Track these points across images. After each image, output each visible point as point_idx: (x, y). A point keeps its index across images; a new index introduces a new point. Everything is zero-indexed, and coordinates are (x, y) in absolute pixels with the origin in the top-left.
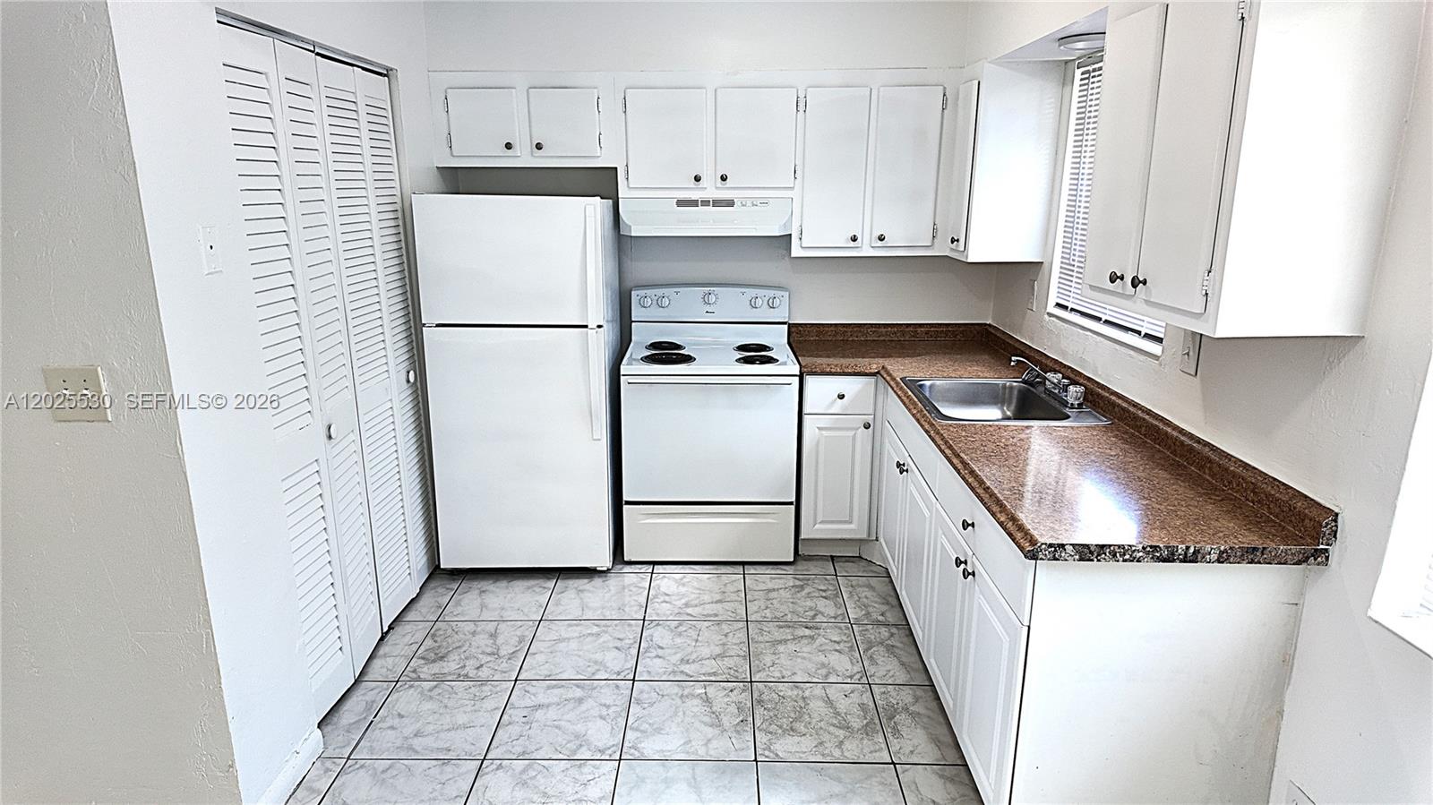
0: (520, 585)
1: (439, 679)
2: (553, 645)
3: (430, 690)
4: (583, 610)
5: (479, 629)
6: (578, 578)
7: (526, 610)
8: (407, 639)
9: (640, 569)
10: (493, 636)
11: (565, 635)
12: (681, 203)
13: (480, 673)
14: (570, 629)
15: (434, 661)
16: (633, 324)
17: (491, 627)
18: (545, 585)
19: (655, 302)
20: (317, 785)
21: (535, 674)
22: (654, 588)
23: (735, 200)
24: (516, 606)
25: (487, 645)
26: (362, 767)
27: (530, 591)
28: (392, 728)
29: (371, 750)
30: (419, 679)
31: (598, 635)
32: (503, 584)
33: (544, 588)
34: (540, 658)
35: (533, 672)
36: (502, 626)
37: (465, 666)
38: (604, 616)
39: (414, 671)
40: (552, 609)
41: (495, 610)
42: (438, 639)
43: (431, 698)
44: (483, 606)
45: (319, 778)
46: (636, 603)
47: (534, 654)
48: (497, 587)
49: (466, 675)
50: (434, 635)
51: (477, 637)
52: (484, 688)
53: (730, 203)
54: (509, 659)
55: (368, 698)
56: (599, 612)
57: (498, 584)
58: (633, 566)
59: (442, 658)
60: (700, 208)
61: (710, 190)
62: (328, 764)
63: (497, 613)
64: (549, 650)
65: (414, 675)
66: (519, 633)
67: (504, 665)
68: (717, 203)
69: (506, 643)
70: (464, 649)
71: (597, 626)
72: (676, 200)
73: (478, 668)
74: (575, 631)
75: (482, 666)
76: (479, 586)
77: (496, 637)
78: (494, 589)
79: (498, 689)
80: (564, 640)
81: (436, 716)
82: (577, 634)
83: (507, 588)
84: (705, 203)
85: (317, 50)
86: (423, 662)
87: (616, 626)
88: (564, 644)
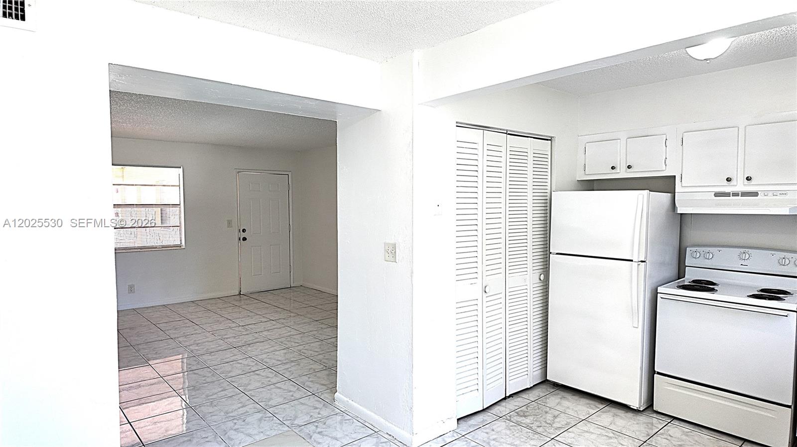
0: (584, 401)
1: (518, 424)
2: (582, 432)
3: (511, 426)
4: (611, 424)
5: (550, 412)
6: (619, 409)
7: (579, 412)
8: (517, 404)
9: (663, 418)
10: (555, 417)
11: (591, 430)
12: (717, 195)
13: (538, 429)
14: (596, 429)
15: (521, 416)
16: (687, 268)
17: (557, 413)
18: (597, 406)
19: (702, 255)
20: (446, 439)
21: (563, 440)
22: (664, 429)
23: (759, 192)
24: (576, 409)
25: (549, 420)
26: (466, 441)
27: (588, 405)
28: (487, 433)
29: (473, 437)
30: (510, 420)
31: (611, 438)
32: (576, 398)
33: (597, 407)
34: (572, 435)
35: (564, 439)
36: (562, 415)
37: (533, 424)
38: (622, 431)
39: (510, 416)
40: (594, 417)
41: (563, 407)
42: (529, 408)
43: (510, 429)
44: (559, 403)
45: (449, 437)
46: (647, 433)
47: (570, 432)
48: (572, 398)
49: (531, 427)
50: (528, 406)
51: (547, 414)
52: (535, 435)
53: (755, 194)
54: (556, 429)
55: (485, 418)
56: (620, 428)
57: (574, 397)
58: (659, 415)
59: (525, 416)
60: (732, 198)
61: (740, 186)
62: (455, 435)
63: (564, 408)
64: (578, 433)
65: (509, 418)
66: (568, 421)
67: (552, 430)
68: (744, 194)
69: (559, 422)
70: (538, 417)
71: (613, 434)
72: (714, 193)
73: (538, 427)
74: (599, 431)
75: (541, 426)
76: (563, 395)
77: (556, 418)
78: (570, 398)
79: (542, 438)
80: (590, 432)
81: (507, 437)
82: (599, 433)
83: (576, 400)
84: (735, 194)
85: (508, 132)
86: (516, 414)
87: (625, 438)
88: (588, 434)
